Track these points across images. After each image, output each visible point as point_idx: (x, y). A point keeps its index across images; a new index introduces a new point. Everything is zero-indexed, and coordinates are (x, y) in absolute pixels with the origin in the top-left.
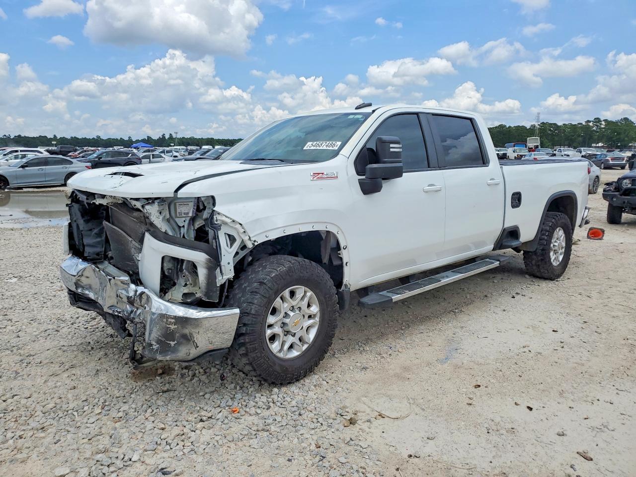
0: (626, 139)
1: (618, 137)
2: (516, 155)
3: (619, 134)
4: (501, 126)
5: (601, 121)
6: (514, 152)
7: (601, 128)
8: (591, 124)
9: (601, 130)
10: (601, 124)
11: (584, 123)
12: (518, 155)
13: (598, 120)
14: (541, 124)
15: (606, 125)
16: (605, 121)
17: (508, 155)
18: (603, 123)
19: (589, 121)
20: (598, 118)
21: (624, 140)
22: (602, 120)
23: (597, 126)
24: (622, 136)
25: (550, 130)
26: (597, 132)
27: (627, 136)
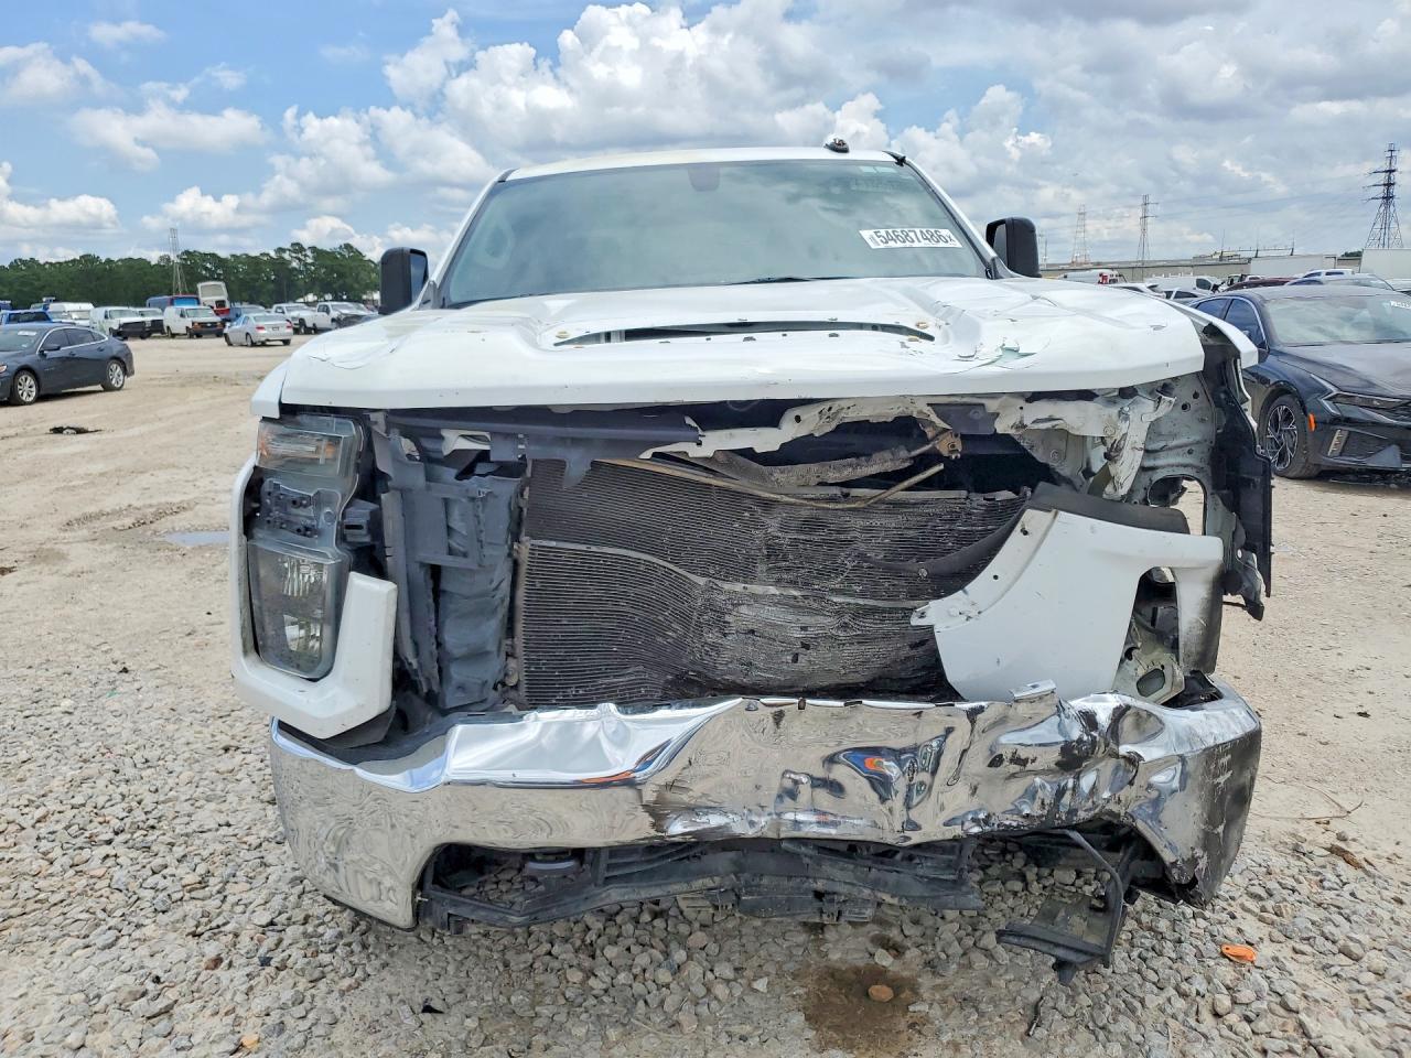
0: (356, 286)
1: (341, 282)
2: (188, 322)
3: (341, 275)
4: (88, 259)
5: (305, 250)
6: (182, 316)
7: (306, 264)
8: (286, 256)
9: (307, 269)
10: (306, 256)
11: (273, 254)
12: (193, 324)
13: (298, 248)
14: (183, 253)
15: (314, 258)
16: (313, 249)
17: (166, 324)
18: (309, 253)
19: (281, 250)
20: (298, 244)
21: (352, 288)
22: (306, 247)
23: (299, 259)
24: (349, 281)
25: (206, 269)
26: (301, 272)
27: (357, 280)
